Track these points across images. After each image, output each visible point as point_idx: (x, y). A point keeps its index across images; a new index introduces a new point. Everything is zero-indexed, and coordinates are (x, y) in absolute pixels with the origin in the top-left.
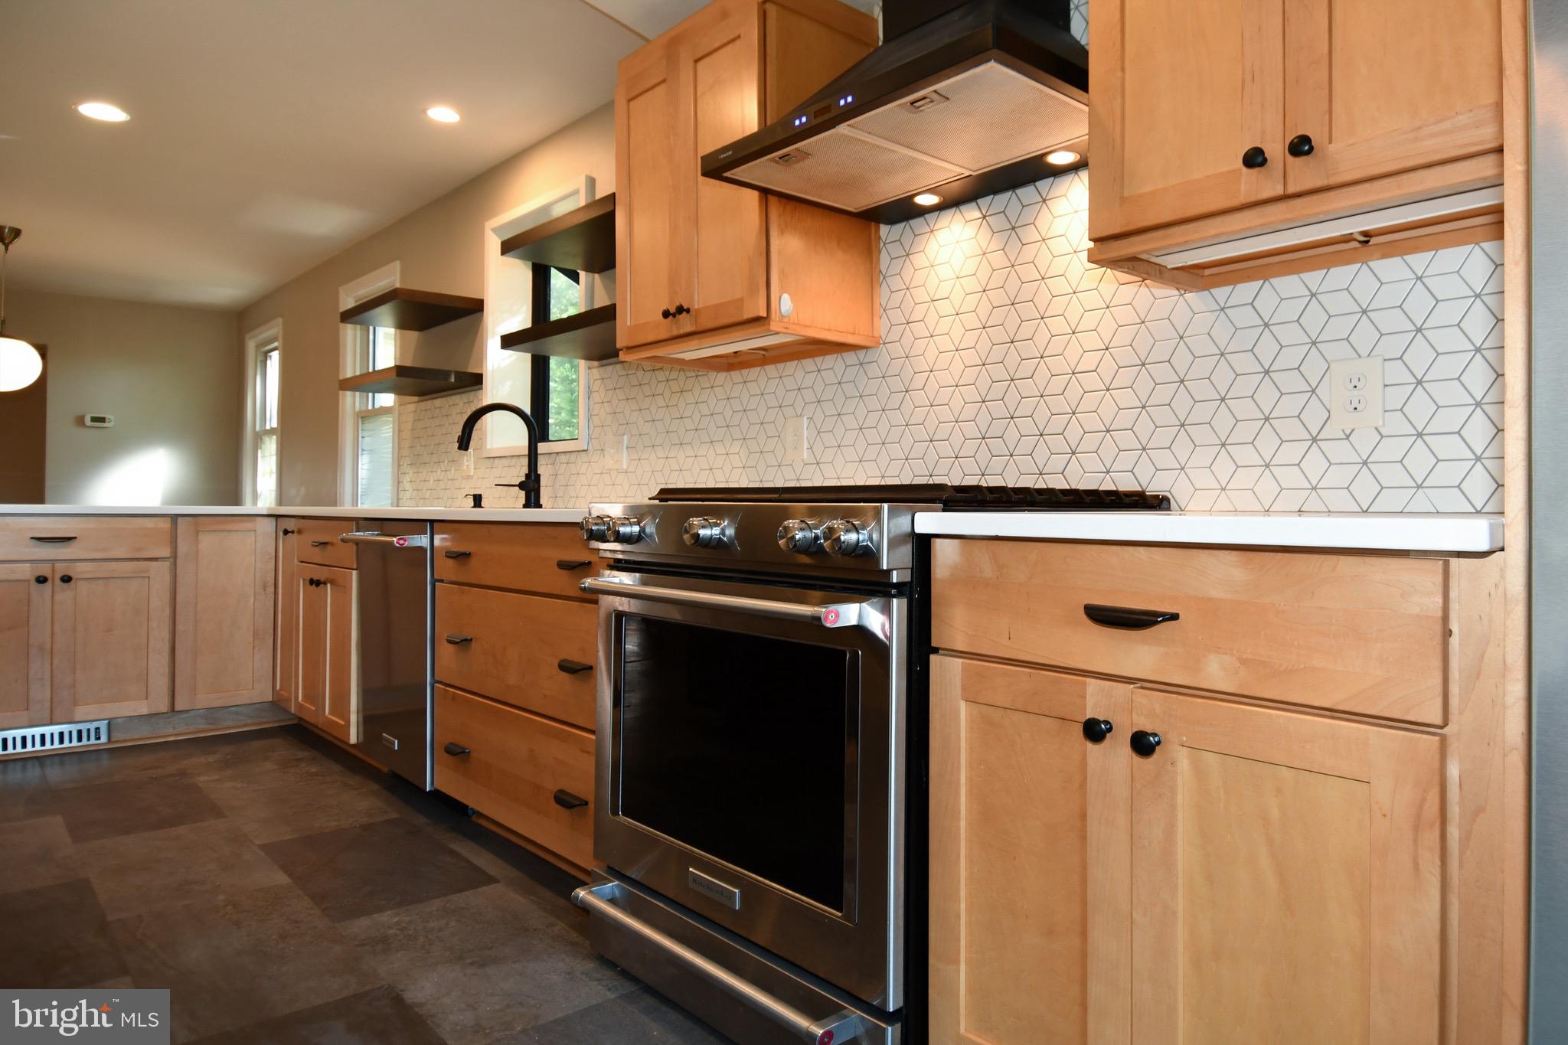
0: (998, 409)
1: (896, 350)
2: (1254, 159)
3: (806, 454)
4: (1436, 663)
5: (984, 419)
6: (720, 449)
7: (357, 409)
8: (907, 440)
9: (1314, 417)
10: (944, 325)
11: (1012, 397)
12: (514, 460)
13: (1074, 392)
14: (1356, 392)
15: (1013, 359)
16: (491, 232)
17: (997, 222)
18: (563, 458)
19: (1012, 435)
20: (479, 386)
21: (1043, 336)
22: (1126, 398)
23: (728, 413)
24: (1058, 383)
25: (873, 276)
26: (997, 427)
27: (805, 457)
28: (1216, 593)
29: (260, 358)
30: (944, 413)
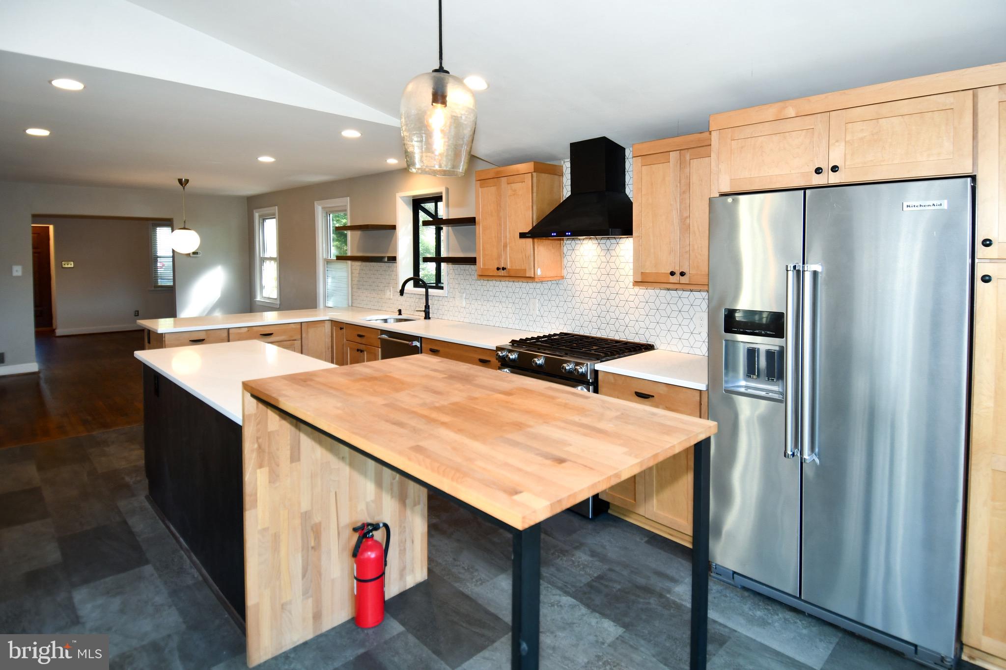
0: (603, 308)
1: (569, 282)
2: (672, 274)
3: (538, 312)
4: (698, 410)
5: (599, 311)
6: (504, 305)
7: (324, 257)
8: (573, 314)
9: (692, 326)
10: (586, 277)
11: (608, 305)
12: (413, 295)
13: (627, 307)
14: (701, 322)
15: (608, 292)
16: (399, 198)
17: (603, 246)
18: (436, 298)
19: (608, 317)
20: (394, 262)
21: (617, 287)
22: (642, 312)
23: (507, 292)
24: (622, 304)
25: (561, 255)
26: (603, 314)
27: (537, 313)
28: (661, 392)
29: (261, 221)
30: (586, 306)
